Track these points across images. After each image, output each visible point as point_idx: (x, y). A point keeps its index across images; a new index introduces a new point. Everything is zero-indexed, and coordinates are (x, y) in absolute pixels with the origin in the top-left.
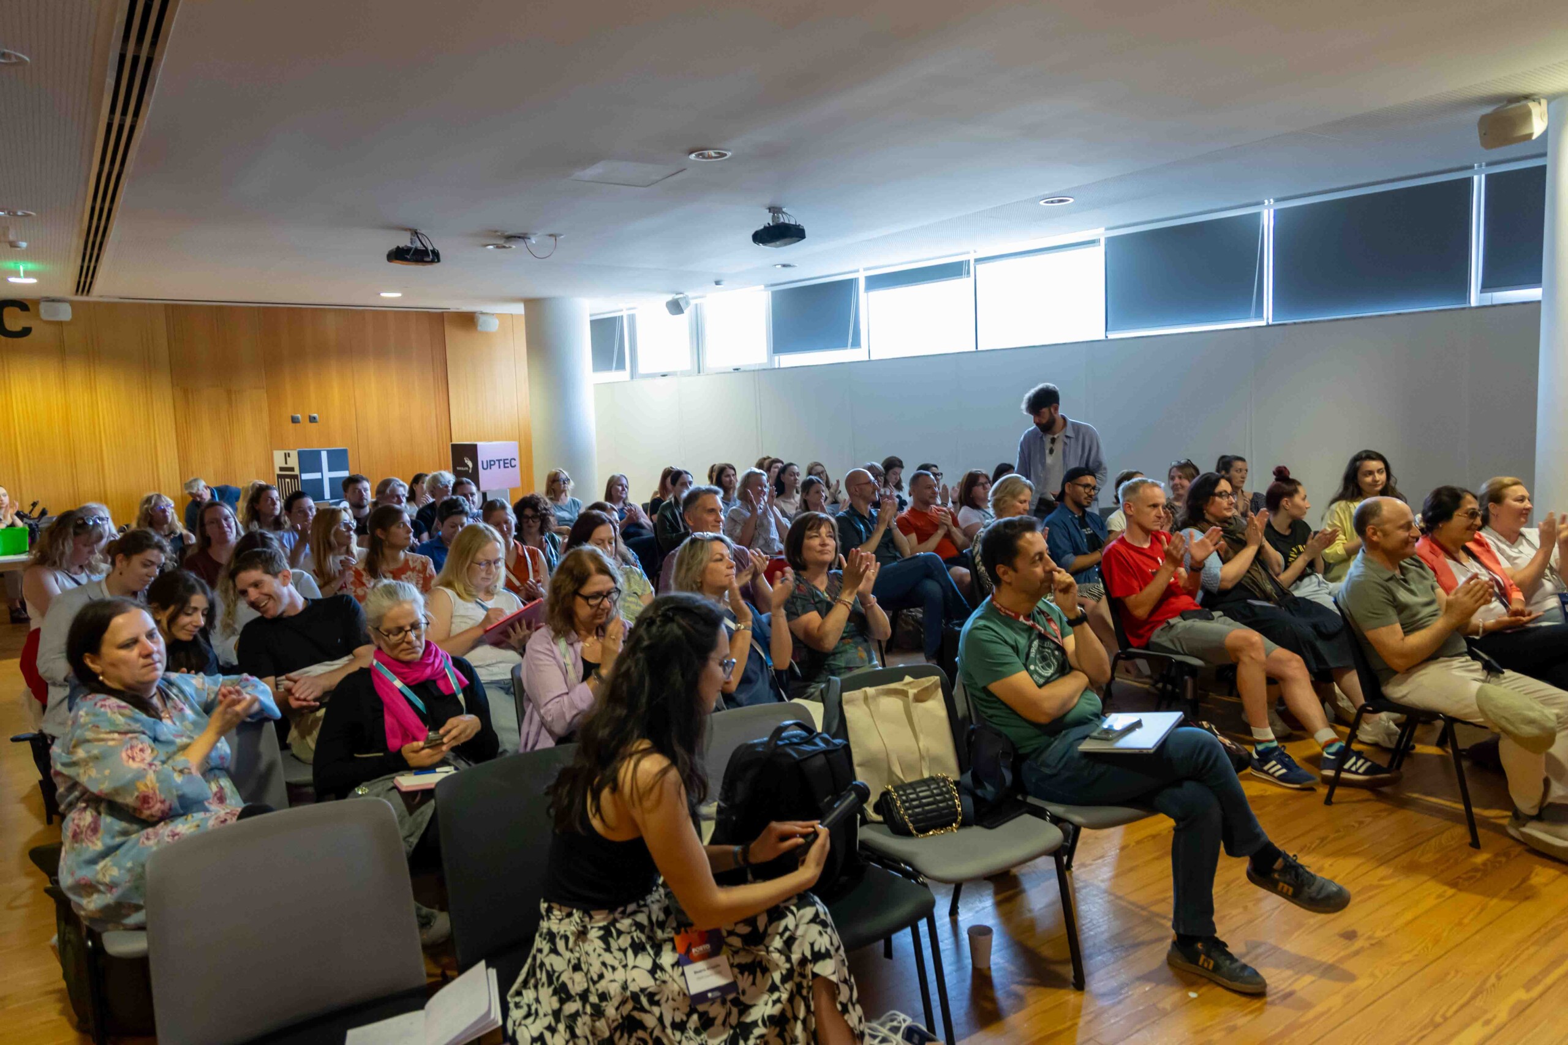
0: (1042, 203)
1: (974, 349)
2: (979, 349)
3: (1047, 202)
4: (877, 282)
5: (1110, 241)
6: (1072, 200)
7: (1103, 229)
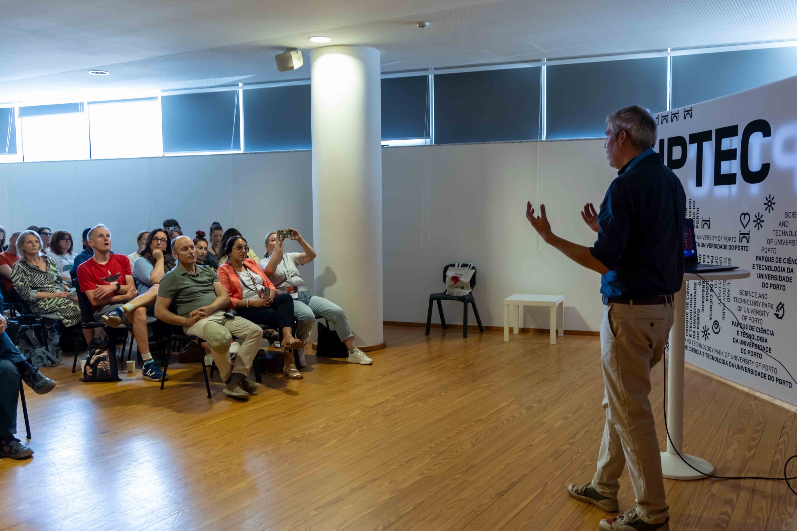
0: (90, 72)
1: (89, 158)
2: (92, 158)
3: (93, 73)
4: (27, 111)
5: (163, 98)
6: (108, 73)
7: (160, 91)
